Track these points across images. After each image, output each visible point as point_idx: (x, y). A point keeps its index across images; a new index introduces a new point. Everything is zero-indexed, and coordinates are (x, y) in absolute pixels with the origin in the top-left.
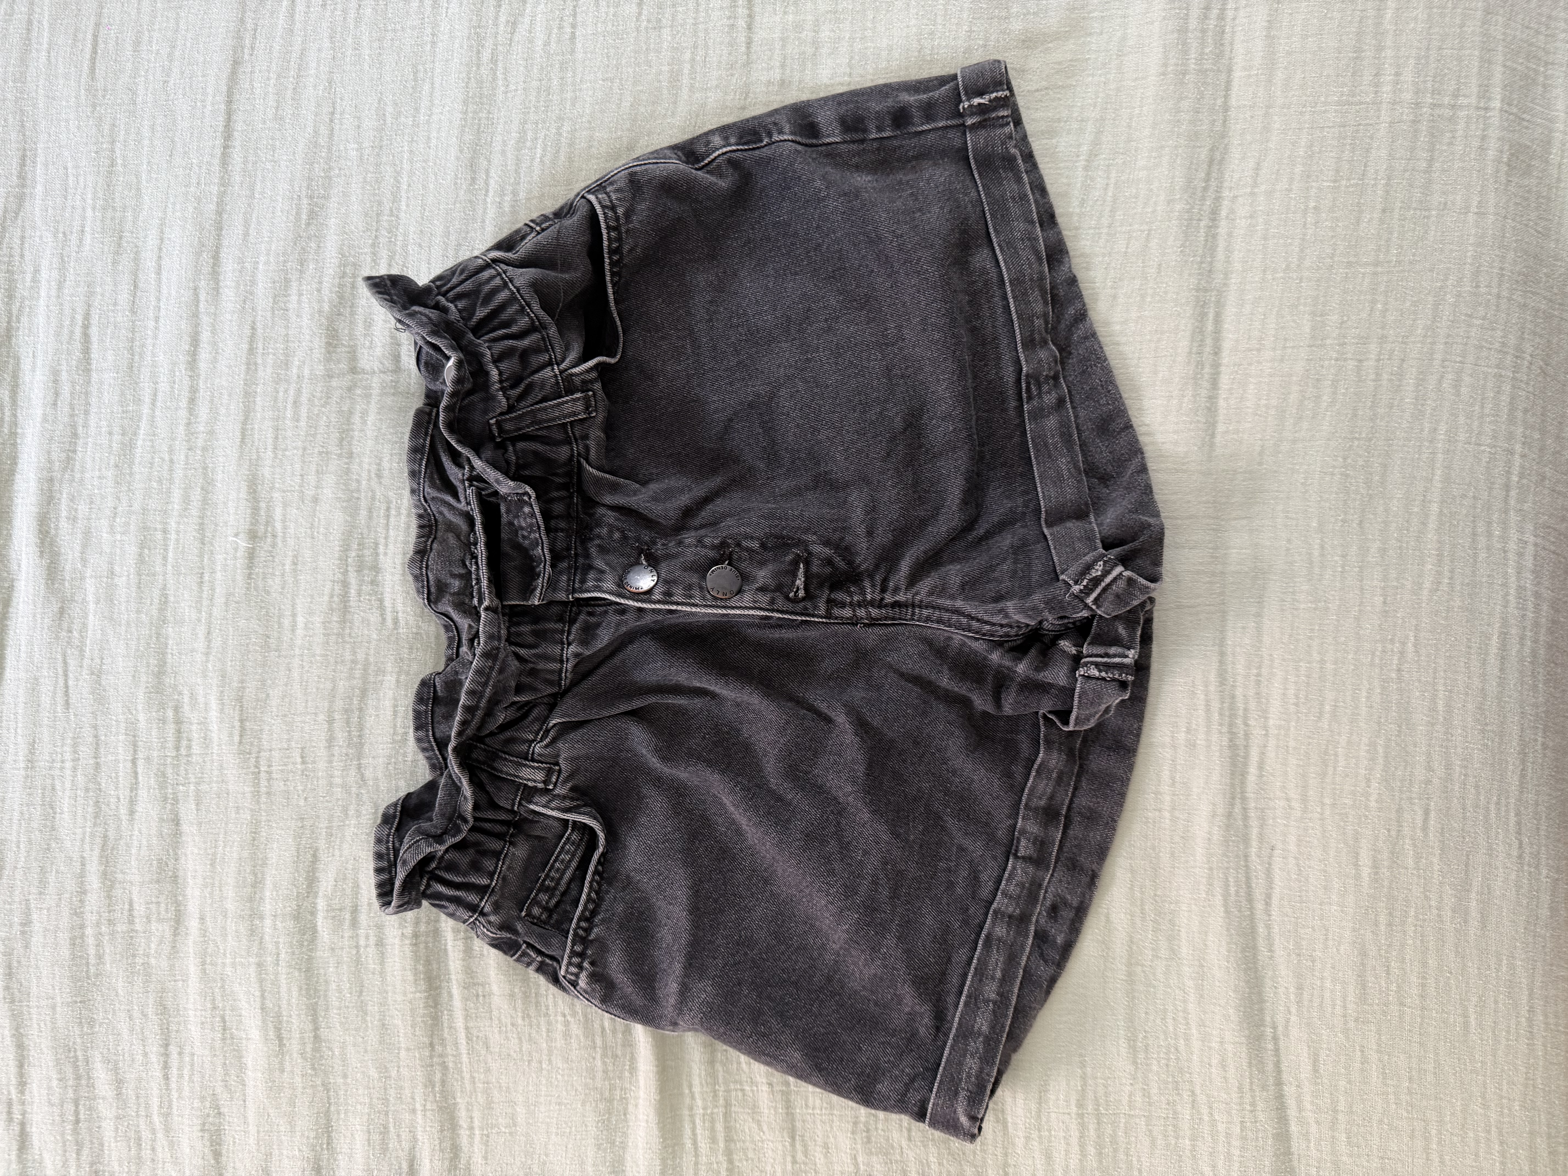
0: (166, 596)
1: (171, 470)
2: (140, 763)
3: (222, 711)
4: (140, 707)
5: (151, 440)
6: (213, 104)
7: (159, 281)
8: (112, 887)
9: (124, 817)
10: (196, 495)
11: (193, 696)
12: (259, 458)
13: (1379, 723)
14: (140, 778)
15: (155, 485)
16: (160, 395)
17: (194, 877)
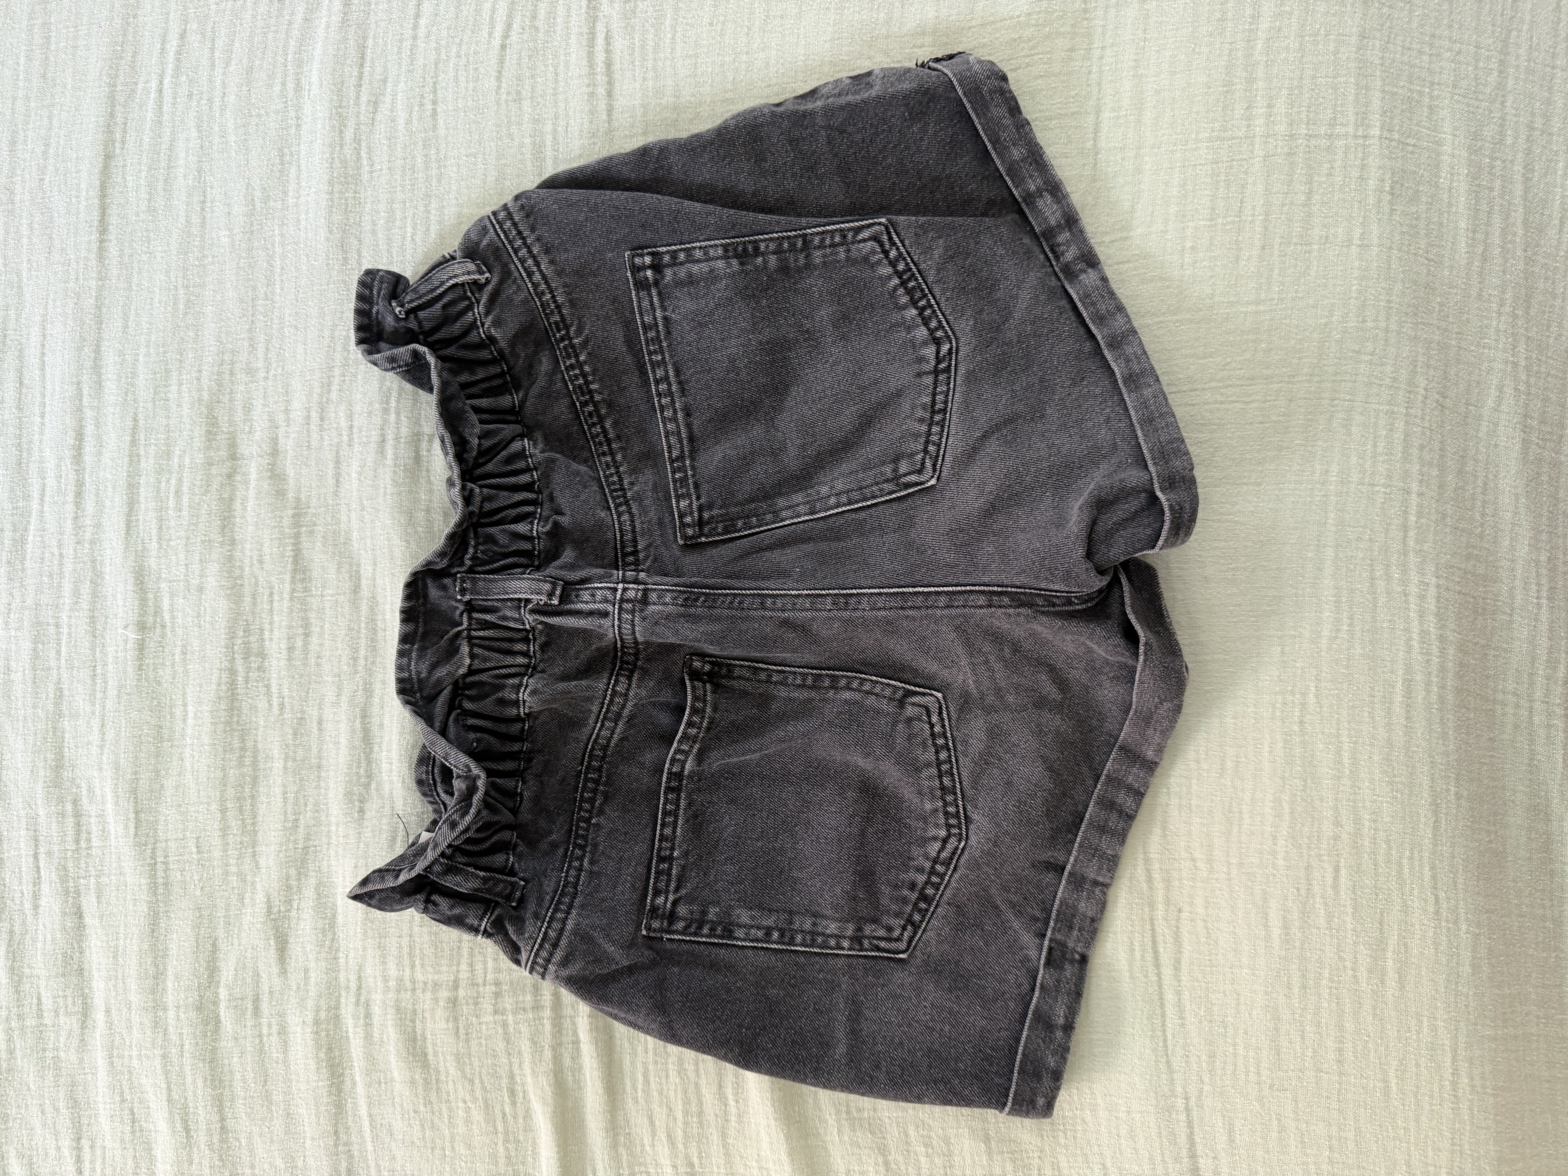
0: (61, 690)
1: (61, 565)
2: (42, 857)
3: (116, 803)
4: (39, 802)
5: (41, 536)
6: (87, 200)
7: (43, 376)
8: (20, 982)
9: (29, 913)
10: (86, 589)
11: (90, 789)
12: (144, 549)
13: (1283, 778)
14: (42, 873)
15: (46, 579)
16: (48, 489)
17: (99, 970)
